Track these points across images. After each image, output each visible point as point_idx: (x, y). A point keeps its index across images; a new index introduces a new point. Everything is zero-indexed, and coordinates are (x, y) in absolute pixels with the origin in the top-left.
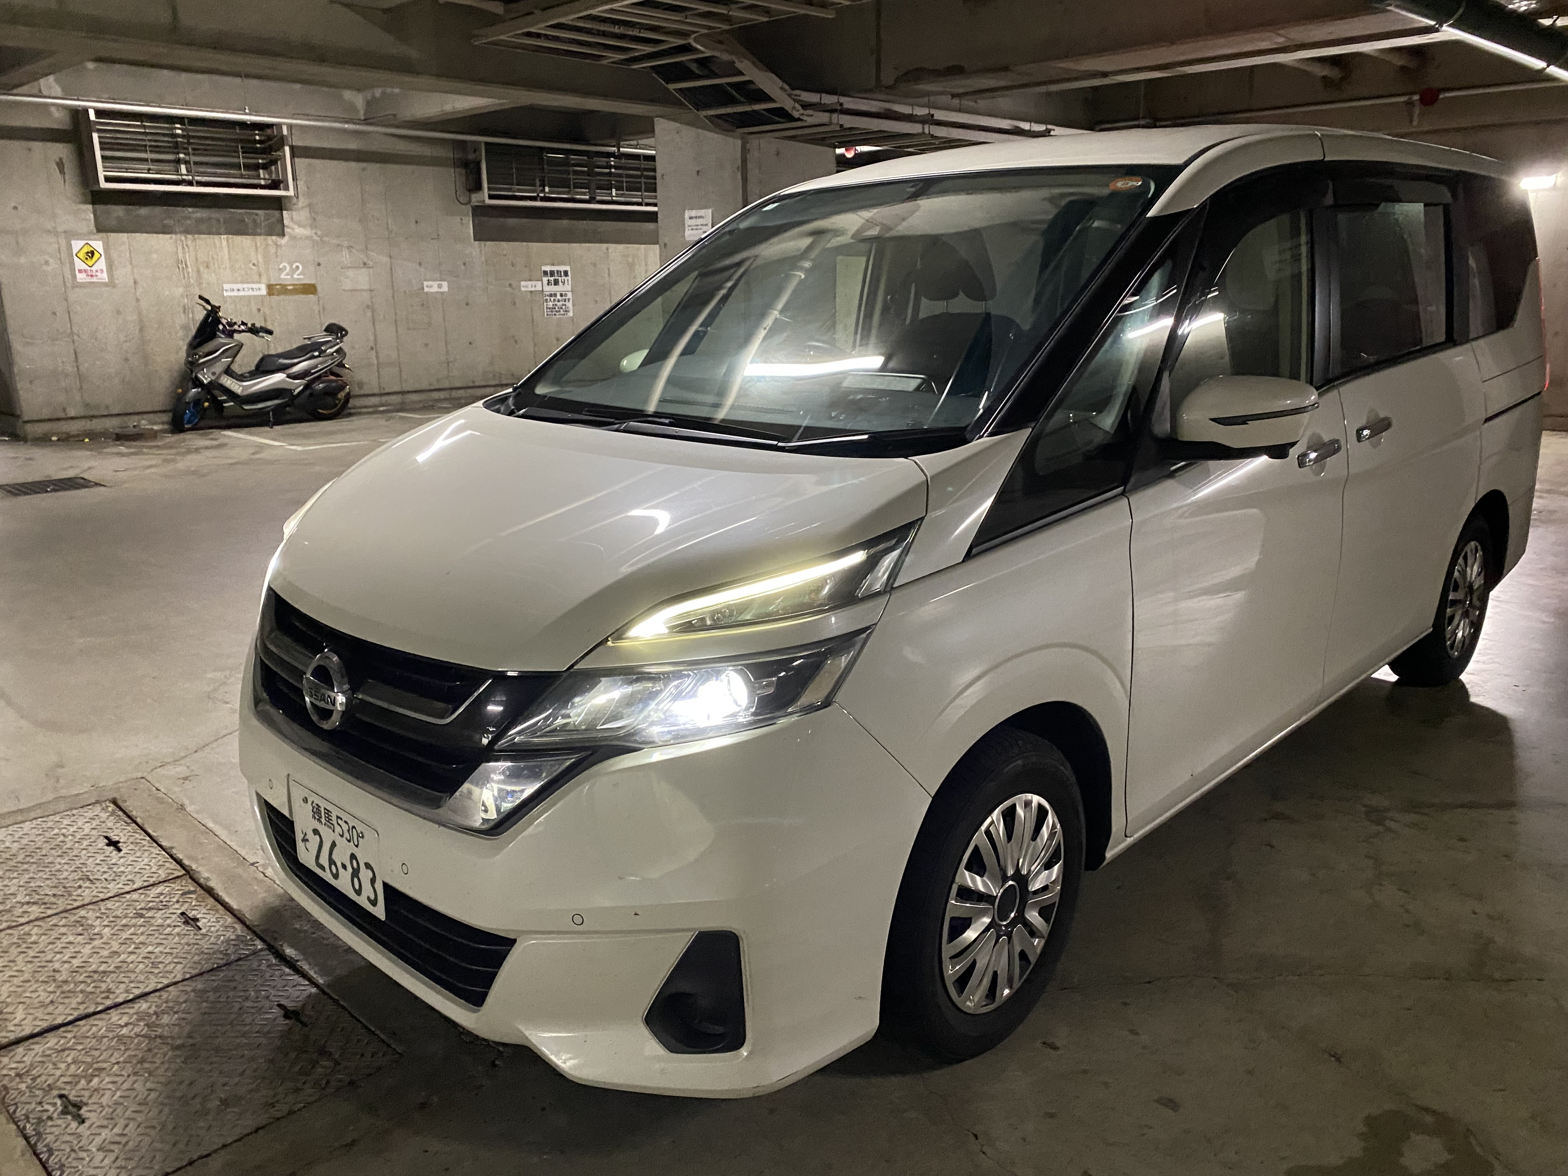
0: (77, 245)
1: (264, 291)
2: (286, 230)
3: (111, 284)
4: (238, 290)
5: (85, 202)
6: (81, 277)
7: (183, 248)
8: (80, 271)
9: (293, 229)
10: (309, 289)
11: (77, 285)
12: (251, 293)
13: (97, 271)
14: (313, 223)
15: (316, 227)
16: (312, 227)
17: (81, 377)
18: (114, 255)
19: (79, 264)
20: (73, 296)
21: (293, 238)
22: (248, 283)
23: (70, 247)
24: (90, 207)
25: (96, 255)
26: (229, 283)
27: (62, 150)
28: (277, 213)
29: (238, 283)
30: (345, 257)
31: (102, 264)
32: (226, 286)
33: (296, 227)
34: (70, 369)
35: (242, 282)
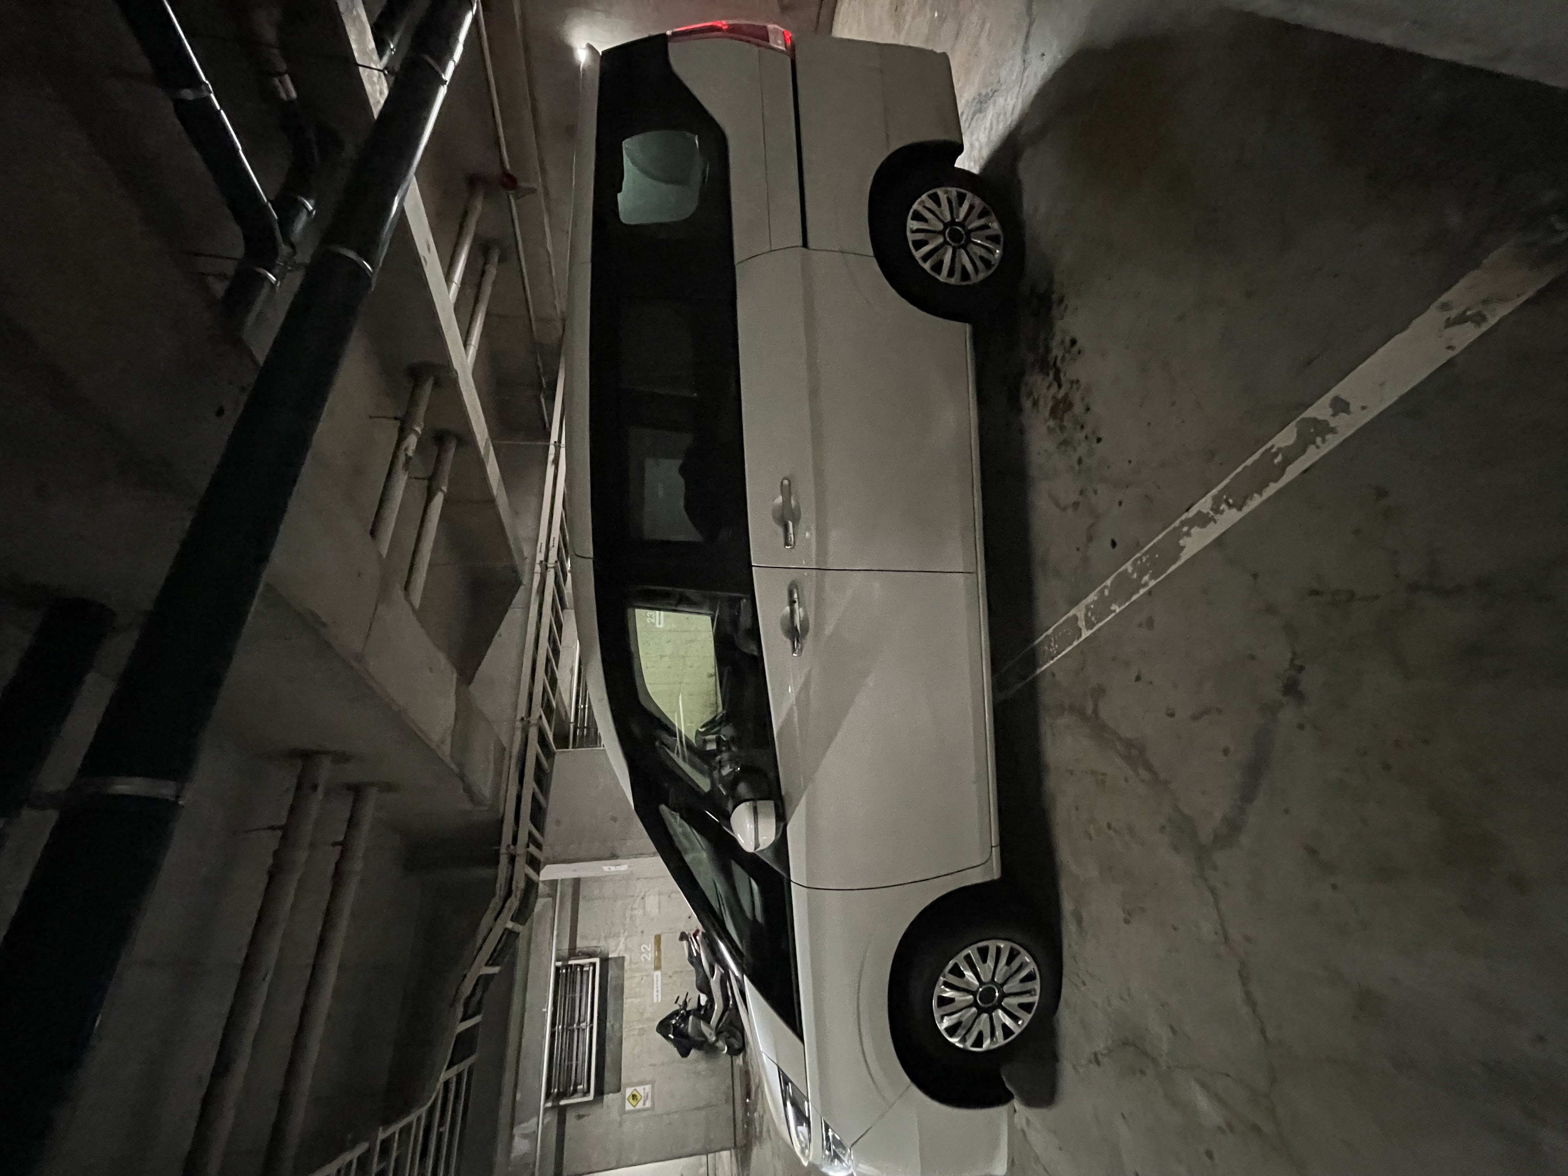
0: (629, 1107)
1: (658, 973)
2: (621, 955)
3: (652, 1082)
4: (657, 991)
5: (602, 1099)
6: (648, 1104)
7: (632, 1030)
8: (644, 1104)
9: (621, 950)
10: (658, 939)
11: (653, 1108)
12: (659, 983)
13: (644, 1093)
14: (617, 935)
15: (619, 933)
16: (619, 937)
17: (709, 1105)
18: (635, 1080)
19: (640, 1105)
20: (659, 1111)
21: (626, 949)
22: (653, 985)
23: (630, 1112)
24: (605, 1097)
25: (635, 1093)
26: (653, 999)
27: (570, 1117)
28: (610, 962)
29: (653, 992)
30: (639, 913)
31: (640, 1089)
32: (655, 1001)
33: (619, 948)
34: (704, 1113)
35: (653, 989)
